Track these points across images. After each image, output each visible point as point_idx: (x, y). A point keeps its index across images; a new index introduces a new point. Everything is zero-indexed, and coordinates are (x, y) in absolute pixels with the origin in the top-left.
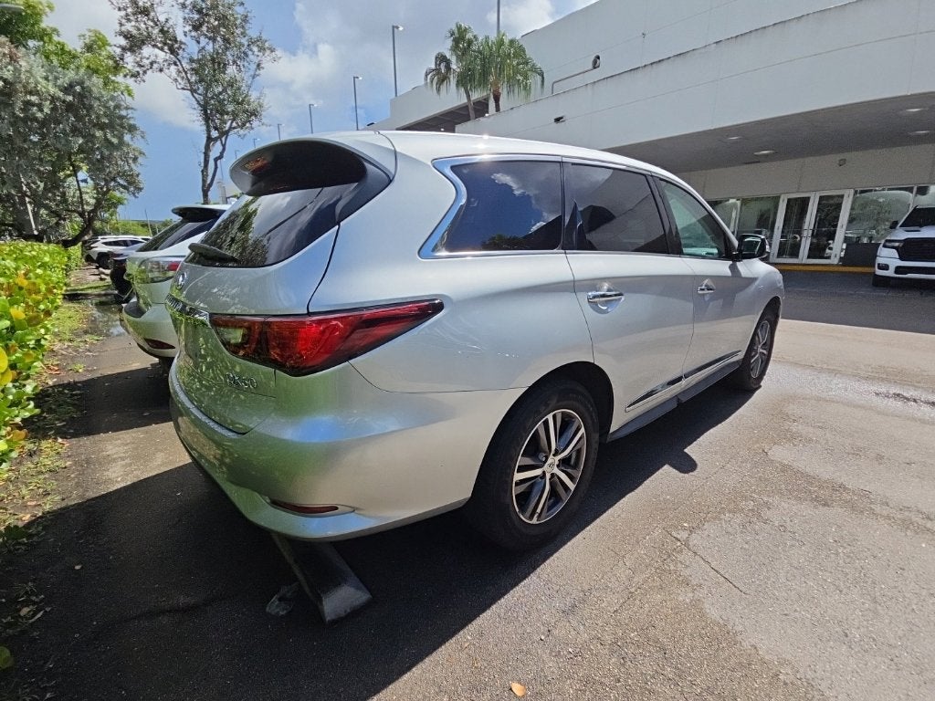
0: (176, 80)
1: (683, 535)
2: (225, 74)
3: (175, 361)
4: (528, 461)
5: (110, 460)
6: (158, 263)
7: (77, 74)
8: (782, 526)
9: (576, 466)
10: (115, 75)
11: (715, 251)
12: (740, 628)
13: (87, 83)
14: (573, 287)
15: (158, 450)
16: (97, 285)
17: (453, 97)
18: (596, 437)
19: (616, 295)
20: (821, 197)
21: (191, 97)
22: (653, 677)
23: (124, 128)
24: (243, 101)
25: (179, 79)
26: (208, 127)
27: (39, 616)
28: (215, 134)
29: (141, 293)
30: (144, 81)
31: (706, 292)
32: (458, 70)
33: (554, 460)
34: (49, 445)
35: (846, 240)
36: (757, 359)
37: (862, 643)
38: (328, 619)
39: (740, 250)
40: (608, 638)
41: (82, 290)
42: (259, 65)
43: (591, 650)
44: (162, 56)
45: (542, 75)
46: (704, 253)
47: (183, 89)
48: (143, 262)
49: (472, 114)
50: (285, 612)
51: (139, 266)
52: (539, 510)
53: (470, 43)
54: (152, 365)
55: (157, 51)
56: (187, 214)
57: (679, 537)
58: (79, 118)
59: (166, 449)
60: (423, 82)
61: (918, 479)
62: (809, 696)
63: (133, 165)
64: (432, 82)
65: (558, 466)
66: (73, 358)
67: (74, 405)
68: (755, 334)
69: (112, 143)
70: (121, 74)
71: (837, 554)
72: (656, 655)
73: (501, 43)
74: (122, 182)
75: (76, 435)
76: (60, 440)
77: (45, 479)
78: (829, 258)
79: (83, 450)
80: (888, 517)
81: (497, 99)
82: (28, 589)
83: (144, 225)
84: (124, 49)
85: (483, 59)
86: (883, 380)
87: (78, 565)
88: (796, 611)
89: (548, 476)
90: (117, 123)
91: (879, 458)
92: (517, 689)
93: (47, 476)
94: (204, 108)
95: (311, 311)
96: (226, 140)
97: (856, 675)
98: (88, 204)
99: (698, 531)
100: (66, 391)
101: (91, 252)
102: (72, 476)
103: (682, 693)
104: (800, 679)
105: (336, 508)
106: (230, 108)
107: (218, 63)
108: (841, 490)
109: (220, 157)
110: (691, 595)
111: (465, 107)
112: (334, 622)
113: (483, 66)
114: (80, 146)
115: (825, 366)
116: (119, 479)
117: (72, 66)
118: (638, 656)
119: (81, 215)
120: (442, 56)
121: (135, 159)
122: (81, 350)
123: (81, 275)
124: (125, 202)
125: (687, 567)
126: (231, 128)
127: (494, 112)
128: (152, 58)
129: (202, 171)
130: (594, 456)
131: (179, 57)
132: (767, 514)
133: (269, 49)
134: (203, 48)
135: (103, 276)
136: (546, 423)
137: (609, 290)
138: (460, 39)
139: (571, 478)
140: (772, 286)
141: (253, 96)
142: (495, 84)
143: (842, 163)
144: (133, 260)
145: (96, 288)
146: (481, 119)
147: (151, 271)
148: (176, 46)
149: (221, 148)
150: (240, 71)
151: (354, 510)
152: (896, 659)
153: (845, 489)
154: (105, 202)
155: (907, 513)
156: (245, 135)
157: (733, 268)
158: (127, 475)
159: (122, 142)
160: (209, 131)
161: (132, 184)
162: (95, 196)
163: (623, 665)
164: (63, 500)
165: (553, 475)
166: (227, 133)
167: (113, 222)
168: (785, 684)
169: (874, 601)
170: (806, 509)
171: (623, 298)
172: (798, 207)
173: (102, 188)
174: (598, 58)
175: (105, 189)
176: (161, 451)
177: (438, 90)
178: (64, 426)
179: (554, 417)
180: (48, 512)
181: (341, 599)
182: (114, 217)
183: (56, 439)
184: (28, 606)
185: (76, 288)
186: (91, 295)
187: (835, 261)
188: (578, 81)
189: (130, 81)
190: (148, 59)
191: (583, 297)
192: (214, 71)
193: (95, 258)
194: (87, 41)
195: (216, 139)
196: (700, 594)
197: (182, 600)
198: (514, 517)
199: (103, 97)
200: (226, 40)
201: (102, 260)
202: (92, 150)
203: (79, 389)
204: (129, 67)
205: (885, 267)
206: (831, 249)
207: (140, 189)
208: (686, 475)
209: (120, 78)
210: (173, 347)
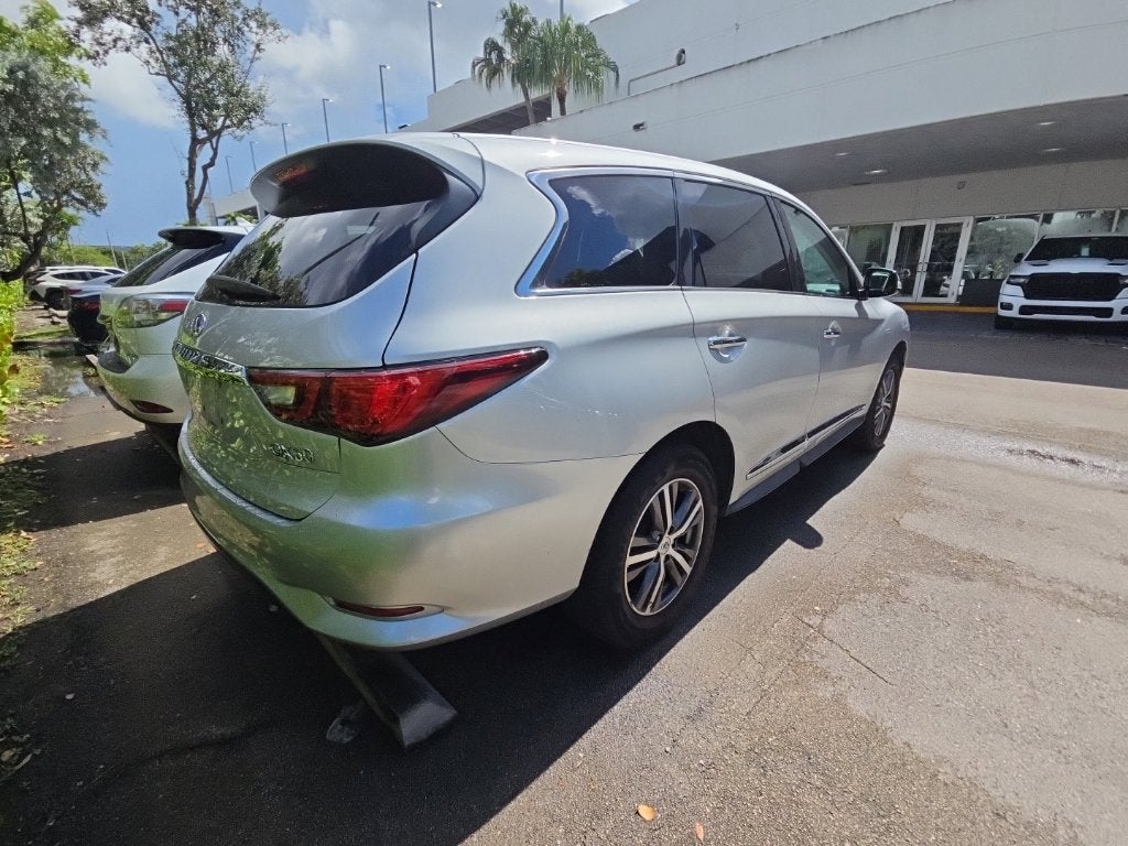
0: (147, 63)
1: (816, 620)
2: (213, 55)
3: (184, 428)
4: (643, 542)
5: (96, 558)
6: (146, 302)
7: (20, 57)
8: (923, 605)
9: (691, 545)
10: (66, 56)
11: (837, 288)
12: (890, 724)
13: (33, 67)
14: (692, 331)
15: (158, 543)
16: (49, 330)
17: (507, 95)
18: (714, 510)
19: (737, 341)
20: (937, 226)
21: (169, 84)
22: (799, 787)
23: (79, 124)
24: (239, 92)
25: (152, 61)
26: (193, 125)
27: (25, 761)
28: (202, 134)
29: (122, 340)
30: (105, 64)
31: (832, 336)
32: (513, 62)
33: (669, 539)
34: (11, 541)
35: (965, 275)
36: (881, 414)
37: (1024, 734)
38: (407, 743)
39: (866, 286)
40: (744, 745)
41: (27, 337)
42: (258, 46)
43: (725, 761)
44: (128, 30)
45: (616, 70)
46: (824, 291)
47: (157, 74)
48: (126, 300)
49: (531, 117)
50: (351, 738)
51: (120, 306)
52: (652, 600)
53: (527, 27)
54: (136, 433)
55: (123, 25)
56: (179, 238)
57: (811, 623)
58: (21, 113)
59: (169, 541)
60: (469, 75)
61: (1063, 547)
62: (974, 797)
63: (91, 173)
64: (480, 74)
65: (673, 546)
66: (28, 427)
67: (38, 488)
68: (880, 384)
69: (63, 144)
70: (74, 55)
71: (986, 635)
72: (799, 761)
73: (566, 29)
74: (78, 196)
75: (44, 526)
76: (24, 534)
77: (10, 585)
78: (945, 296)
79: (56, 544)
80: (1037, 590)
81: (562, 100)
82: (8, 727)
83: (107, 252)
84: (80, 23)
85: (545, 49)
86: (1014, 435)
87: (69, 693)
88: (948, 701)
89: (662, 558)
90: (72, 118)
91: (1020, 523)
92: (645, 812)
93: (12, 580)
94: (187, 99)
95: (387, 363)
96: (217, 142)
97: (1022, 771)
98: (31, 224)
99: (833, 615)
100: (25, 470)
101: (36, 288)
102: (46, 579)
103: (833, 803)
104: (962, 779)
105: (422, 609)
106: (221, 101)
107: (203, 40)
108: (983, 561)
109: (212, 164)
110: (832, 689)
111: (521, 109)
112: (414, 747)
113: (545, 56)
114: (23, 148)
115: (952, 421)
116: (111, 582)
117: (12, 47)
118: (779, 763)
119: (25, 238)
120: (493, 42)
121: (95, 166)
122: (37, 416)
123: (25, 318)
124: (80, 222)
125: (823, 657)
126: (224, 127)
127: (559, 115)
128: (116, 34)
129: (187, 183)
130: (712, 532)
131: (151, 32)
132: (905, 592)
133: (272, 24)
134: (184, 21)
135: (56, 319)
136: (661, 496)
137: (731, 335)
138: (515, 22)
139: (687, 559)
140: (898, 329)
141: (252, 87)
142: (560, 81)
143: (961, 185)
144: (110, 298)
145: (48, 334)
146: (543, 123)
147: (137, 312)
148: (147, 18)
149: (211, 153)
150: (233, 51)
151: (442, 609)
152: (1064, 752)
153: (987, 560)
154: (55, 222)
155: (1056, 585)
156: (242, 137)
157: (859, 307)
158: (121, 576)
159: (76, 143)
160: (193, 131)
161: (91, 198)
162: (41, 213)
163: (765, 775)
164: (38, 610)
165: (668, 557)
166: (218, 133)
167: (65, 248)
168: (946, 784)
169: (1032, 685)
170: (948, 585)
171: (746, 344)
172: (912, 236)
173: (51, 204)
174: (683, 52)
175: (55, 205)
176: (163, 544)
177: (489, 86)
178: (26, 515)
179: (671, 488)
180: (20, 628)
181: (422, 718)
182: (64, 242)
183: (18, 532)
184: (9, 748)
185: (22, 335)
186: (41, 343)
187: (952, 299)
188: (660, 80)
189: (87, 65)
190: (110, 35)
191: (703, 343)
192: (200, 51)
193: (43, 296)
194: (31, 14)
195: (203, 142)
196: (842, 687)
197: (216, 731)
198: (626, 609)
199: (52, 84)
200: (214, 12)
201: (53, 298)
202: (39, 154)
203: (41, 466)
204: (86, 45)
205: (1009, 307)
206: (947, 286)
207: (104, 205)
208: (812, 551)
209: (72, 60)
210: (171, 411)
